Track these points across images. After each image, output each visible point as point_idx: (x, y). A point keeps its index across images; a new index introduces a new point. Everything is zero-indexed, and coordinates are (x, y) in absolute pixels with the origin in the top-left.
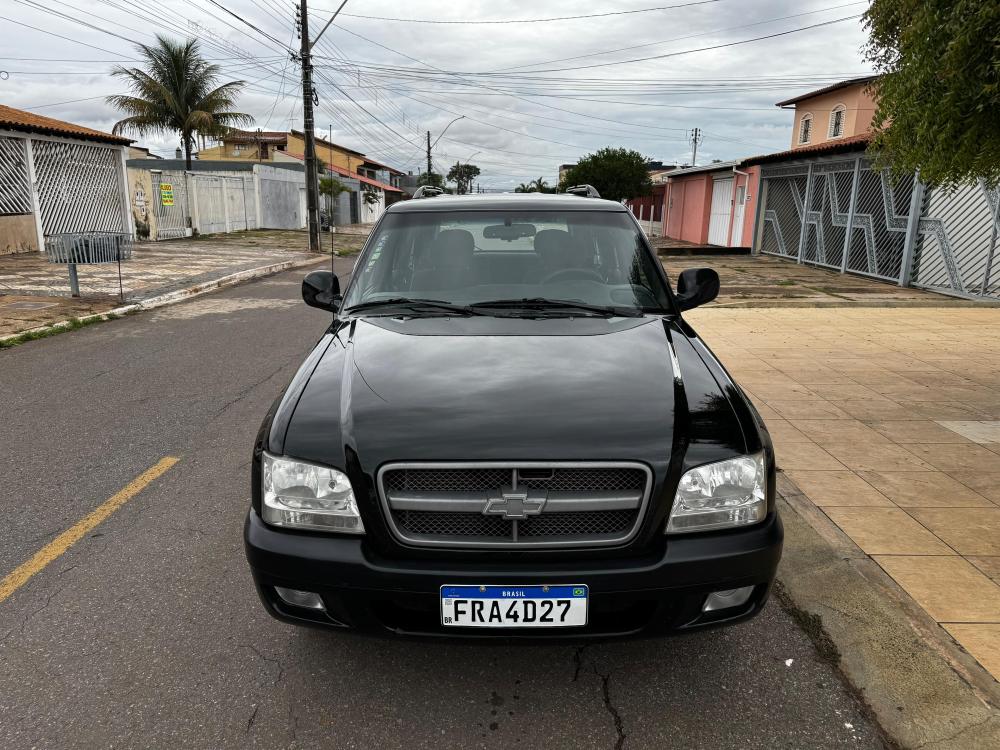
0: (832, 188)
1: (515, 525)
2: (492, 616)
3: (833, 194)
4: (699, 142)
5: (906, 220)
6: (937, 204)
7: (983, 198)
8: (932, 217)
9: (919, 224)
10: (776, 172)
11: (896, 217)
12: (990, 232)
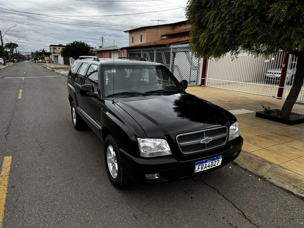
0: (149, 57)
1: (206, 145)
2: (205, 167)
3: (149, 58)
4: (103, 41)
5: (169, 66)
6: (176, 62)
7: (187, 60)
8: (175, 65)
9: (173, 66)
10: (131, 51)
11: (167, 65)
12: (190, 68)
